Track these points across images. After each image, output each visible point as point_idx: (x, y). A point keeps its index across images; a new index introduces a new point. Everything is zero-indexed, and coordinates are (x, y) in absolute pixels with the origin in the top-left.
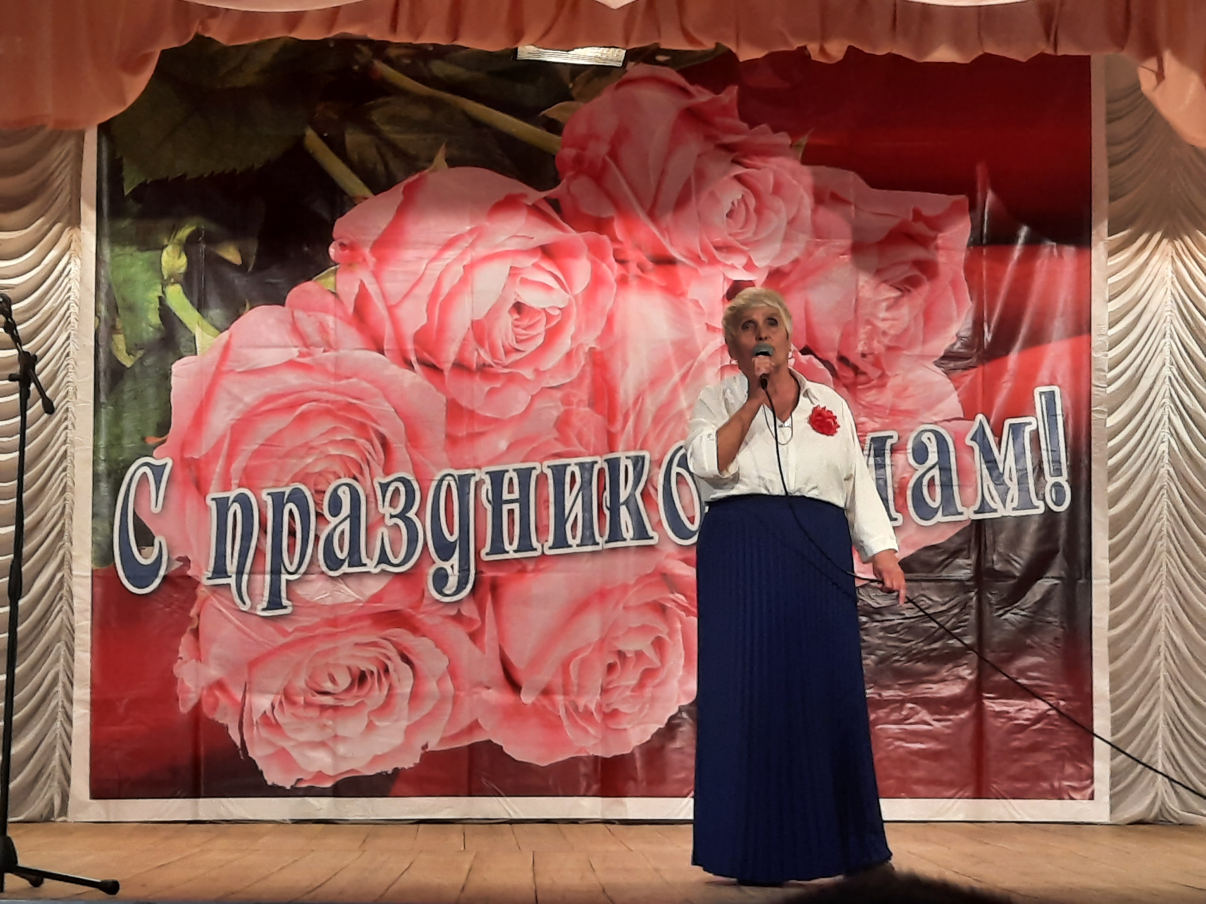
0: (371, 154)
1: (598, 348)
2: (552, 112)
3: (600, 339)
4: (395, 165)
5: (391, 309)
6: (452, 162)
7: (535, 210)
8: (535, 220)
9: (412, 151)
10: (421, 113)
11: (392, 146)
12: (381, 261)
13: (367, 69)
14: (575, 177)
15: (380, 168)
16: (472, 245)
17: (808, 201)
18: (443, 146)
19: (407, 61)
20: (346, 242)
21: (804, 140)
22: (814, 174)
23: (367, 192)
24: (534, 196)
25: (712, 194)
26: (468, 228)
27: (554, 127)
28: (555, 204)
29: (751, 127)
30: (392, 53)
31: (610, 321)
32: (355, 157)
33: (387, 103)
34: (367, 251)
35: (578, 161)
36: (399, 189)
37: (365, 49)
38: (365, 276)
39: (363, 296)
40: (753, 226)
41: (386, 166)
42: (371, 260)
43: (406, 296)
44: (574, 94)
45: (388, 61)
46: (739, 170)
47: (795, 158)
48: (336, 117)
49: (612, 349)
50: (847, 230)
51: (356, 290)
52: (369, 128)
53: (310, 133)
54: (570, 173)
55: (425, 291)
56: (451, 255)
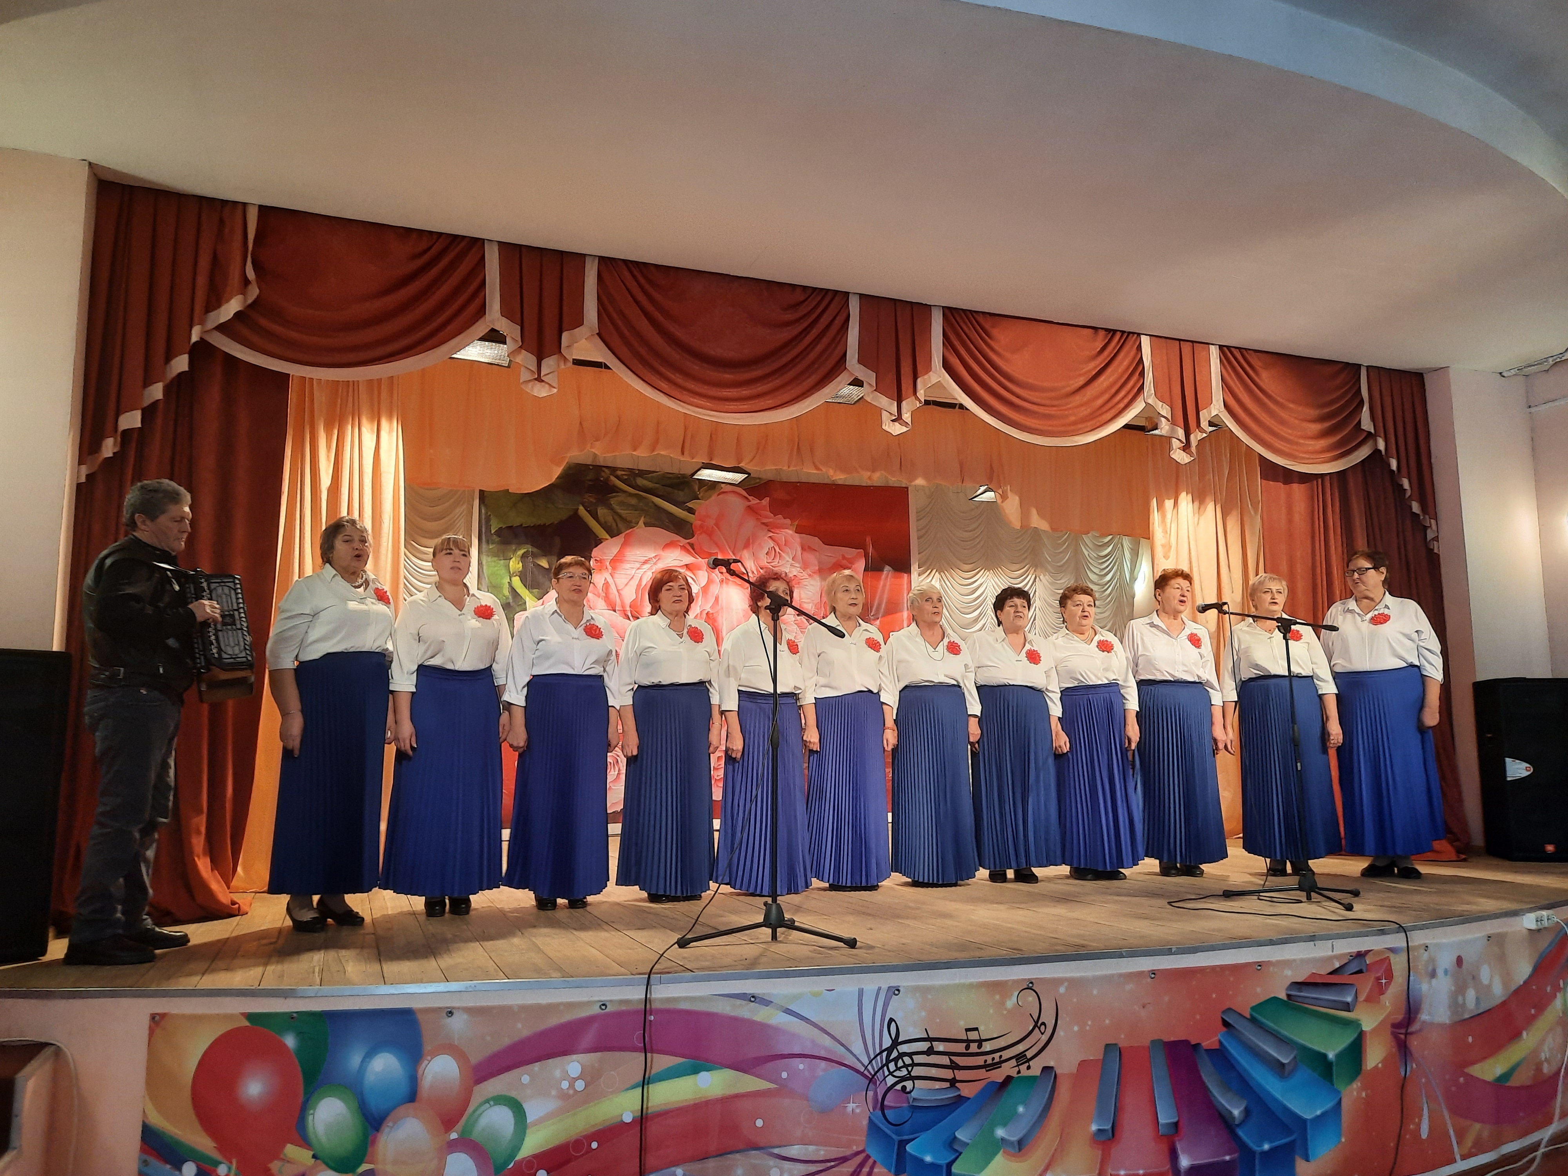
0: (610, 519)
1: (711, 612)
2: (689, 505)
3: (712, 607)
4: (621, 525)
5: (618, 591)
6: (646, 525)
7: (683, 548)
8: (684, 552)
9: (628, 519)
10: (633, 501)
11: (620, 516)
12: (614, 568)
13: (607, 479)
14: (701, 534)
15: (614, 525)
16: (655, 564)
17: (799, 549)
18: (643, 517)
19: (626, 477)
20: (598, 559)
21: (796, 523)
22: (800, 537)
23: (608, 537)
24: (684, 542)
25: (760, 544)
26: (654, 555)
27: (691, 511)
28: (692, 545)
29: (775, 515)
30: (619, 473)
31: (717, 599)
32: (602, 520)
33: (618, 496)
34: (608, 564)
35: (701, 526)
36: (623, 535)
37: (606, 470)
38: (607, 575)
39: (606, 585)
40: (777, 560)
41: (617, 525)
42: (609, 567)
43: (626, 585)
44: (699, 496)
45: (617, 477)
46: (771, 534)
47: (792, 530)
48: (594, 501)
49: (717, 612)
50: (816, 563)
51: (603, 582)
52: (610, 508)
53: (581, 507)
54: (698, 532)
55: (634, 583)
56: (646, 566)
